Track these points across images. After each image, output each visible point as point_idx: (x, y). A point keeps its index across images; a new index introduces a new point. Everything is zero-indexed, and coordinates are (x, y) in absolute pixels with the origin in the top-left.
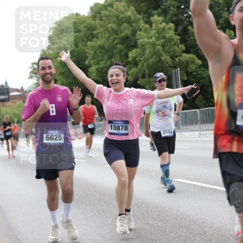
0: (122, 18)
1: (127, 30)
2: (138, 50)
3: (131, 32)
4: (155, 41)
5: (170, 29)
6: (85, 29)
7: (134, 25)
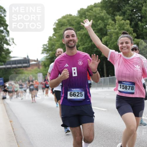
0: (98, 17)
1: (101, 25)
2: (108, 37)
3: (104, 26)
4: (118, 31)
5: (127, 24)
6: (76, 24)
7: (106, 21)
